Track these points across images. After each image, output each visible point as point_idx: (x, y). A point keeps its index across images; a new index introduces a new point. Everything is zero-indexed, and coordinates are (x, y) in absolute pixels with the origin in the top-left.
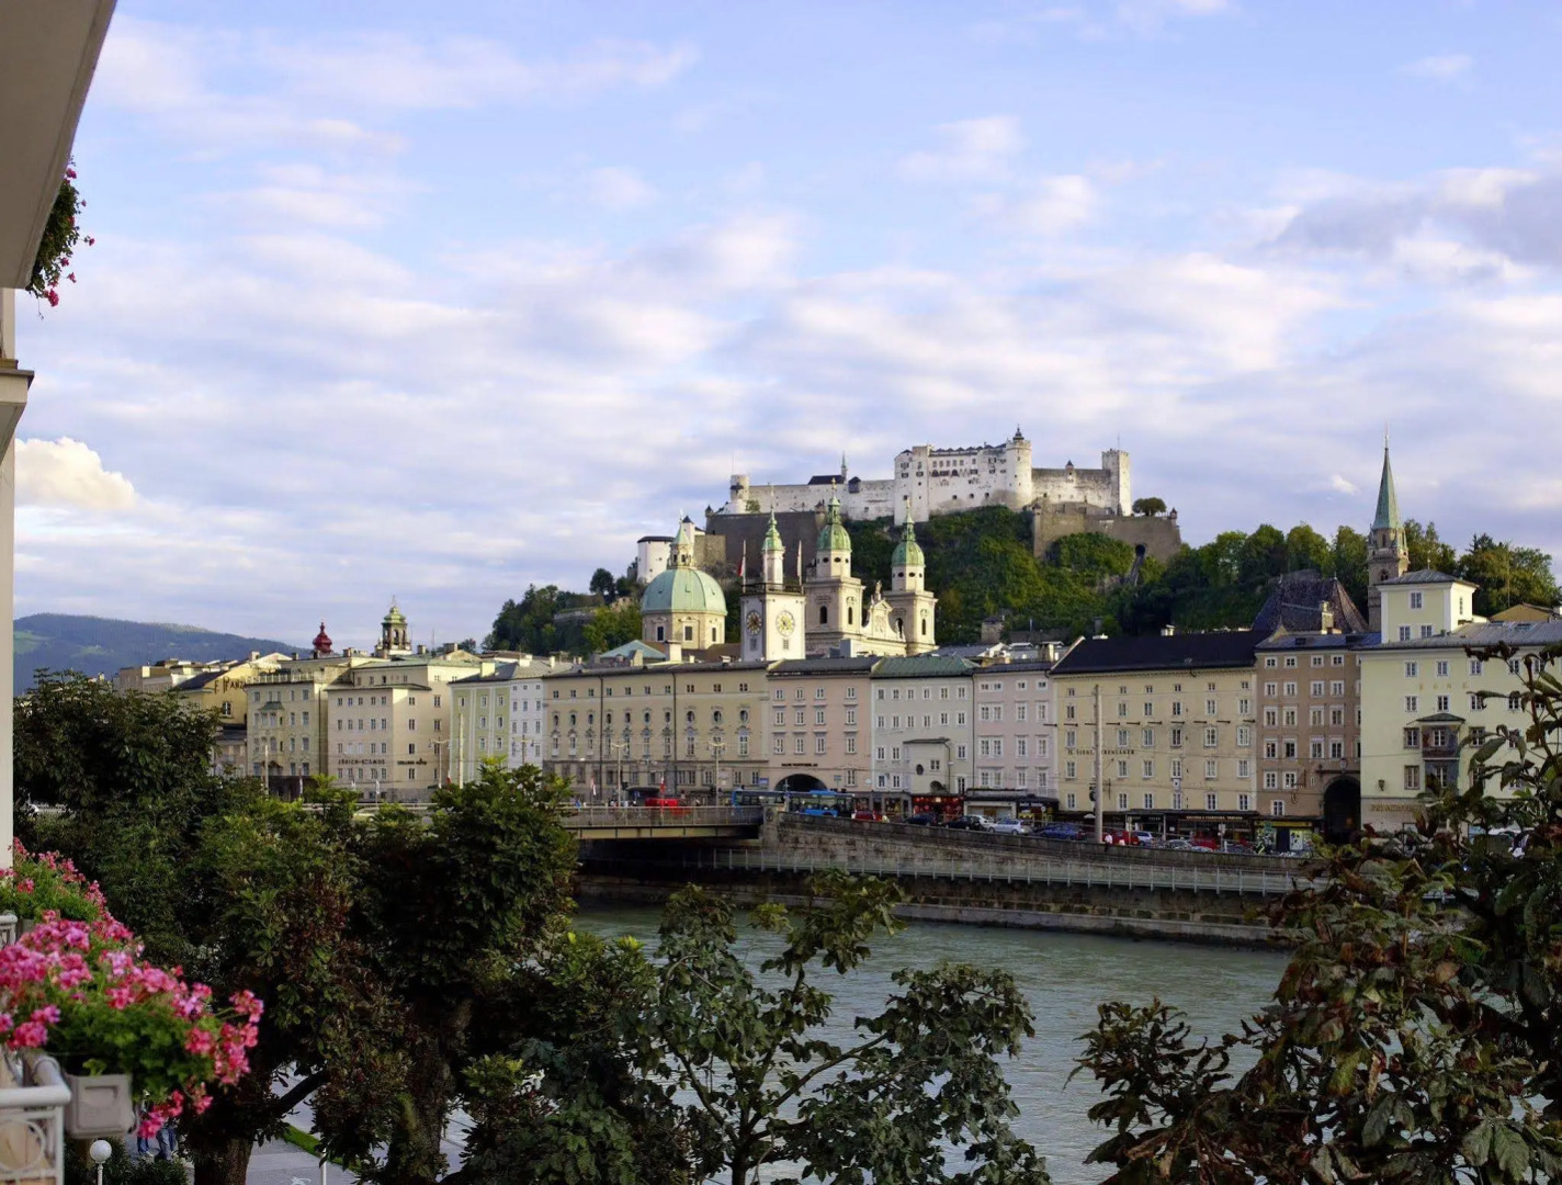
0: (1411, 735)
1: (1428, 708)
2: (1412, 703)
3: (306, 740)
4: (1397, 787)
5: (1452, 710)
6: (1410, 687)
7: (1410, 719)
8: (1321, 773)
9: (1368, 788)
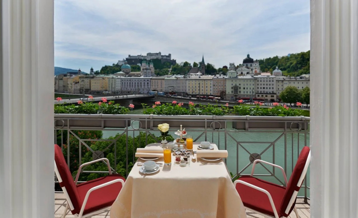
0: (232, 88)
1: (234, 85)
2: (232, 84)
3: (88, 85)
4: (230, 93)
5: (237, 85)
6: (232, 83)
7: (232, 86)
8: (220, 91)
9: (227, 93)
